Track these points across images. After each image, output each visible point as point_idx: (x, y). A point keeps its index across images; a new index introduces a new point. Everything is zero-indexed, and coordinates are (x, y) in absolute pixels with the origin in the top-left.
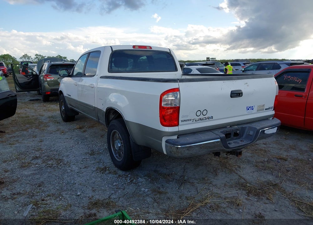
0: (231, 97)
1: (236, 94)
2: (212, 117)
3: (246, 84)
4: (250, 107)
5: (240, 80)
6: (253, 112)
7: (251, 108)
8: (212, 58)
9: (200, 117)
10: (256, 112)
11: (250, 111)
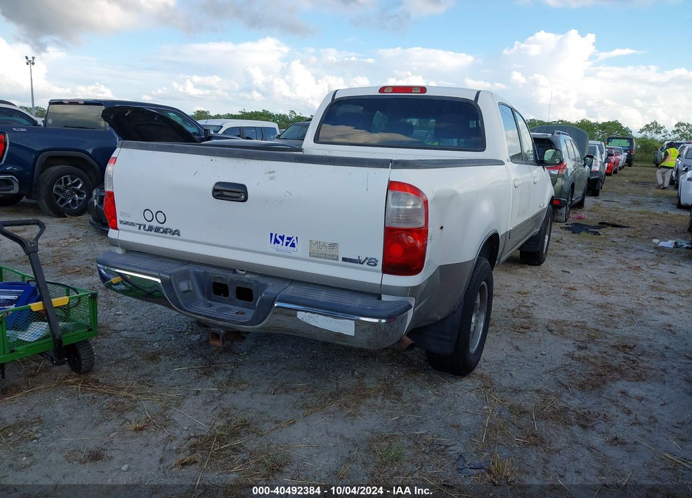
0: (216, 197)
1: (230, 192)
2: (176, 232)
3: (270, 173)
4: (282, 238)
5: (261, 162)
6: (294, 254)
7: (285, 240)
9: (151, 223)
10: (308, 257)
11: (281, 247)
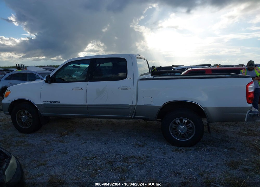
8: (22, 65)
